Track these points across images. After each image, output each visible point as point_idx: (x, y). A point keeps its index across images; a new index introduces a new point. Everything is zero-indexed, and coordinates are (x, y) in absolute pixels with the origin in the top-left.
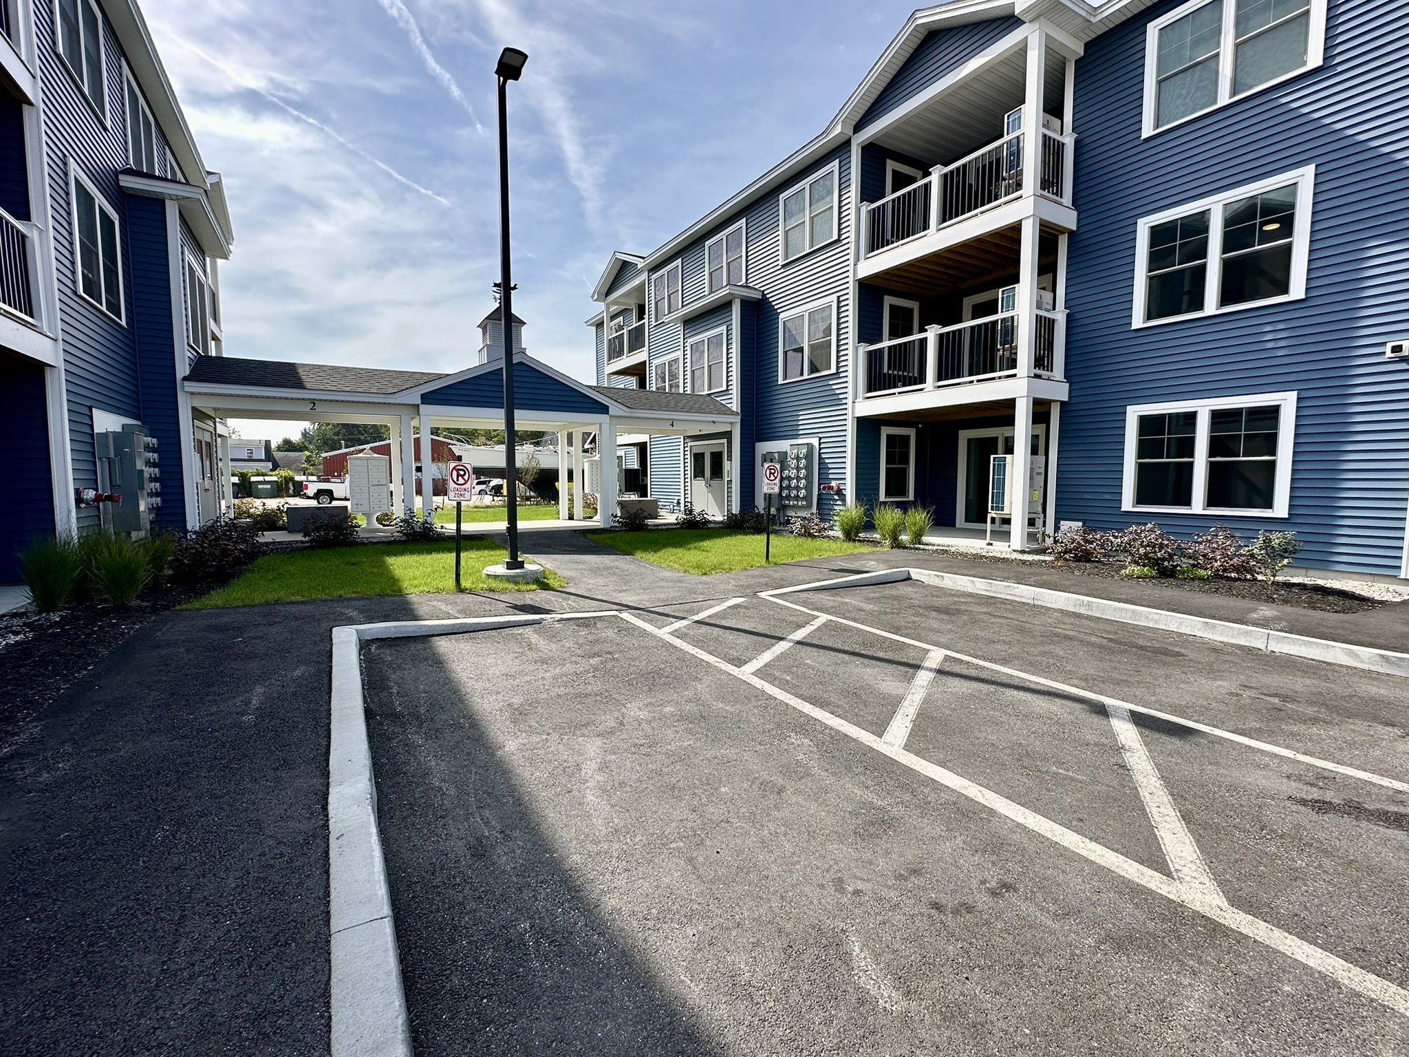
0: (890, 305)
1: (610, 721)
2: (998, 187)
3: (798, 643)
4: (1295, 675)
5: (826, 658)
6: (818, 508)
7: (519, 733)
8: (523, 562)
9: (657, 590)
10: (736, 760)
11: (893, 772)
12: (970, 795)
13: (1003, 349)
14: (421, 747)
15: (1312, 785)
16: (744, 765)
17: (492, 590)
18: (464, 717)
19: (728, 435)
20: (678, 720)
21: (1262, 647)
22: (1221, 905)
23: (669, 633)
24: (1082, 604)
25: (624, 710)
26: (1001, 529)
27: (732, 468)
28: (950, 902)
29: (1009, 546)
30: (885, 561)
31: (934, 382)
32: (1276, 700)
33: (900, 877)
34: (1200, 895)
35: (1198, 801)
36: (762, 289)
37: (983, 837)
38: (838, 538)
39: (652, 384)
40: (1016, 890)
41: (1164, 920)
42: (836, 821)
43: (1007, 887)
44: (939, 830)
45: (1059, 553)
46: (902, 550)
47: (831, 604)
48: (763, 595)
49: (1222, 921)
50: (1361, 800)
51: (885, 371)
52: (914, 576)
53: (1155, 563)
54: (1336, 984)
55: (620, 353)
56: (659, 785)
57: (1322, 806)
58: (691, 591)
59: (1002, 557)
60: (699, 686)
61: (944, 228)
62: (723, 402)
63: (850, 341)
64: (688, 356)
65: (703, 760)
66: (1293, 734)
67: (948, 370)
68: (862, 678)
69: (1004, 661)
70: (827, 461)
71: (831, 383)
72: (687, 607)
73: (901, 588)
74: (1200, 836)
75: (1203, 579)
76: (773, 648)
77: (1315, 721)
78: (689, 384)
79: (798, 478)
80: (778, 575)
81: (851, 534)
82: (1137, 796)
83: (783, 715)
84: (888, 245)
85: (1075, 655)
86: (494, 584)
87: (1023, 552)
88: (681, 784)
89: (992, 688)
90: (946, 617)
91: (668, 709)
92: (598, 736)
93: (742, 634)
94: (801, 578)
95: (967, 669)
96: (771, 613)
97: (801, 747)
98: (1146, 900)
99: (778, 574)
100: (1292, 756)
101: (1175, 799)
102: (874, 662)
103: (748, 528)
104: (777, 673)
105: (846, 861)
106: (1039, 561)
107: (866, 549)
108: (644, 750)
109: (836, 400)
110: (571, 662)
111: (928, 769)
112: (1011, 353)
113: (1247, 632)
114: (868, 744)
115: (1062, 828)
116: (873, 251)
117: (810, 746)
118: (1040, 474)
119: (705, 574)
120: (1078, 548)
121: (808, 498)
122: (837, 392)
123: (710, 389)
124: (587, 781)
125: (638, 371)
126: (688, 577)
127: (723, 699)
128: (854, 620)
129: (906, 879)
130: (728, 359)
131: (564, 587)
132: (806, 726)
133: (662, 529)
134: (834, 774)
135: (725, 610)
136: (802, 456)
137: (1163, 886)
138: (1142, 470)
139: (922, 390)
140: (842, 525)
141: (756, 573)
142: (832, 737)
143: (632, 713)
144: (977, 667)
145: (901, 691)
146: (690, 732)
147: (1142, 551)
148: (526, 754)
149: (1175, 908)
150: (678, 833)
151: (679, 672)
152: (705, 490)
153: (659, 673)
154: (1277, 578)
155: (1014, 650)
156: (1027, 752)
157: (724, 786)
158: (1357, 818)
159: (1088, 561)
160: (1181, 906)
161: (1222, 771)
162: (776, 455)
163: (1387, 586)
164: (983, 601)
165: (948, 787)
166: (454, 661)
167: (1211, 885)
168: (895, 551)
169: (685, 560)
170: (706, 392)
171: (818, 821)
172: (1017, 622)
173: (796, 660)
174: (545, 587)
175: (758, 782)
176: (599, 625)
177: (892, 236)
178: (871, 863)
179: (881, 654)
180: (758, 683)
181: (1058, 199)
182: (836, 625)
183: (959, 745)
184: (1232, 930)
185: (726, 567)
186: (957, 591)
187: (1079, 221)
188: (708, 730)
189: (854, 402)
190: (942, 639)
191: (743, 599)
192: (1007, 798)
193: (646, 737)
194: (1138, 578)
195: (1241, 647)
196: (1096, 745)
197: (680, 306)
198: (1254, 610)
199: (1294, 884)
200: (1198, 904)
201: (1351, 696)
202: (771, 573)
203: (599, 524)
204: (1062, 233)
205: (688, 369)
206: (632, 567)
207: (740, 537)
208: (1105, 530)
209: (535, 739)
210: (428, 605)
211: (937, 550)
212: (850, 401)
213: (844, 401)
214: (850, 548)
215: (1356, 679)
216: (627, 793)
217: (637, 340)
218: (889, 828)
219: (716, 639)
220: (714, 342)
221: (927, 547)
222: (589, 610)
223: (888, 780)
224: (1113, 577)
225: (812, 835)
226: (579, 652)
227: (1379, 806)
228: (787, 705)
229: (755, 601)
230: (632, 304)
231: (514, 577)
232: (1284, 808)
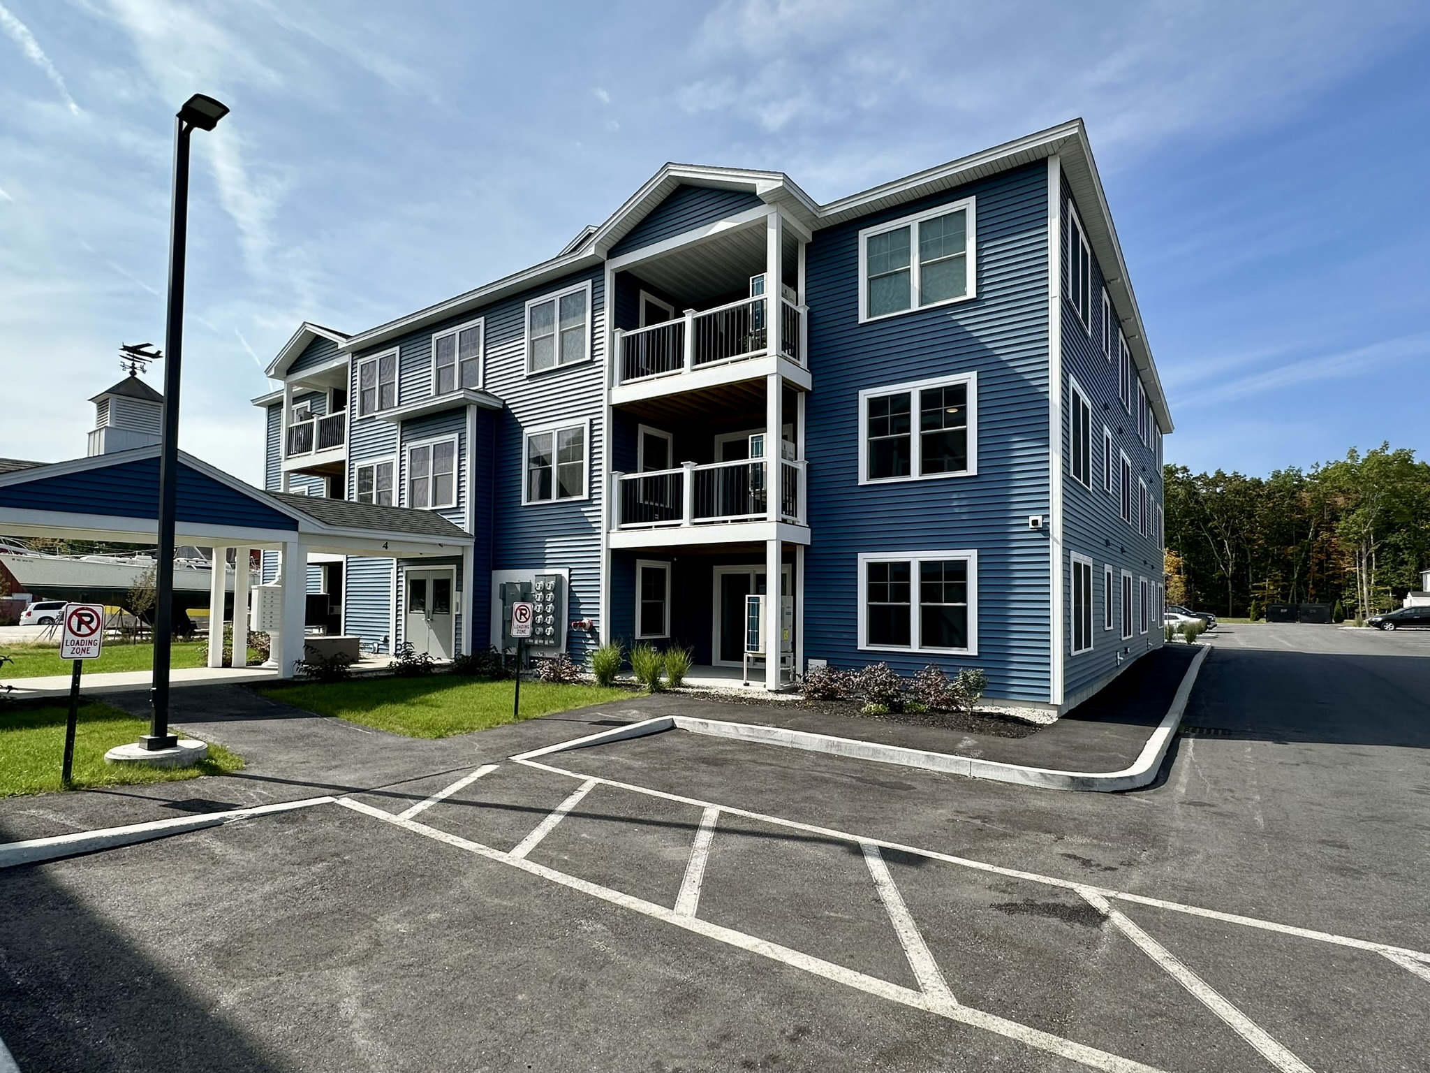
0: (645, 434)
1: (360, 943)
2: (745, 340)
3: (570, 814)
4: (990, 797)
5: (603, 828)
6: (568, 649)
7: (236, 981)
8: (175, 739)
9: (380, 763)
10: (527, 961)
11: (690, 943)
12: (761, 953)
13: (754, 492)
14: (81, 1028)
15: (1004, 892)
16: (538, 965)
17: (124, 783)
18: (140, 973)
19: (458, 561)
20: (449, 927)
21: (967, 774)
22: (953, 1005)
23: (411, 819)
24: (832, 745)
25: (375, 925)
26: (755, 667)
27: (462, 600)
28: (757, 1057)
29: (765, 686)
30: (648, 709)
31: (691, 518)
32: (978, 822)
33: (712, 1046)
34: (939, 1001)
35: (933, 921)
36: (504, 398)
37: (777, 990)
38: (592, 682)
39: (352, 492)
40: (809, 1032)
41: (917, 1027)
42: (644, 1005)
43: (802, 1031)
44: (740, 992)
45: (809, 692)
46: (662, 695)
47: (597, 764)
48: (518, 759)
49: (955, 1018)
50: (1033, 898)
51: (641, 501)
52: (678, 725)
53: (887, 700)
54: (1024, 1046)
55: (306, 447)
56: (443, 1008)
57: (1011, 908)
58: (427, 762)
59: (759, 698)
60: (465, 882)
61: (698, 369)
62: (453, 522)
63: (604, 467)
64: (407, 463)
65: (490, 968)
66: (991, 850)
67: (702, 509)
68: (643, 847)
69: (774, 812)
70: (578, 595)
71: (583, 509)
72: (426, 782)
73: (666, 739)
74: (936, 951)
75: (923, 714)
76: (543, 825)
77: (1004, 836)
78: (406, 497)
79: (544, 614)
80: (531, 733)
81: (606, 678)
82: (890, 925)
83: (569, 902)
84: (643, 375)
85: (831, 798)
86: (130, 775)
87: (777, 692)
88: (470, 1001)
89: (767, 841)
90: (715, 769)
91: (433, 916)
92: (350, 964)
93: (502, 810)
94: (558, 735)
95: (742, 824)
96: (532, 780)
97: (594, 934)
98: (904, 1014)
99: (531, 731)
100: (991, 869)
101: (917, 923)
102: (653, 827)
103: (485, 673)
104: (553, 854)
105: (661, 1043)
106: (793, 700)
107: (625, 695)
108: (415, 971)
109: (587, 529)
110: (285, 874)
111: (722, 933)
112: (761, 497)
113: (956, 762)
114: (662, 918)
115: (839, 967)
116: (628, 378)
117: (604, 931)
118: (789, 613)
119: (440, 737)
120: (825, 687)
121: (556, 636)
122: (590, 520)
123: (435, 504)
124: (351, 1023)
125: (334, 474)
126: (418, 743)
127: (497, 893)
128: (624, 781)
129: (718, 1047)
130: (459, 472)
131: (242, 769)
132: (595, 908)
133: (370, 678)
134: (633, 956)
135: (475, 782)
136: (549, 589)
137: (915, 1000)
138: (872, 611)
139: (679, 525)
140: (597, 668)
141: (503, 731)
142: (624, 917)
143: (388, 928)
144: (750, 820)
145: (684, 856)
146: (467, 938)
147: (876, 689)
148: (255, 1006)
149: (924, 1015)
150: (480, 1057)
151: (436, 868)
152: (426, 626)
153: (409, 873)
154: (974, 708)
155: (781, 798)
156: (803, 901)
157: (521, 993)
158: (1032, 914)
159: (834, 699)
160: (928, 1013)
161: (948, 891)
162: (518, 587)
163: (1043, 711)
164: (748, 747)
165: (742, 948)
166: (93, 896)
167: (946, 991)
168: (656, 696)
169: (410, 720)
170: (429, 508)
171: (627, 1009)
172: (780, 769)
173: (570, 835)
174: (214, 771)
175: (556, 981)
176: (311, 818)
177: (648, 366)
178: (684, 1039)
179: (658, 818)
180: (535, 868)
181: (796, 361)
182: (606, 788)
183: (745, 904)
184: (962, 1023)
185: (466, 726)
186: (721, 738)
187: (813, 383)
188: (487, 932)
189: (608, 533)
190: (715, 794)
191: (495, 767)
192: (793, 948)
193: (414, 953)
194: (875, 714)
195: (953, 776)
196: (856, 884)
197: (396, 404)
198: (960, 740)
199: (997, 975)
200: (939, 1008)
201: (1025, 811)
202: (523, 731)
203: (276, 672)
204: (801, 391)
205: (407, 477)
206: (338, 734)
207: (475, 686)
208: (845, 668)
209: (260, 983)
210: (21, 816)
211: (697, 693)
212: (604, 531)
213: (598, 531)
214: (607, 694)
215: (1027, 796)
216: (406, 1025)
217: (332, 434)
218: (695, 1000)
219: (473, 822)
220: (443, 451)
221: (687, 690)
222: (292, 798)
223: (686, 952)
224: (855, 714)
225: (623, 1027)
226: (293, 858)
227: (1043, 901)
228: (571, 888)
229: (509, 767)
230: (327, 388)
231: (161, 760)
232: (988, 914)
